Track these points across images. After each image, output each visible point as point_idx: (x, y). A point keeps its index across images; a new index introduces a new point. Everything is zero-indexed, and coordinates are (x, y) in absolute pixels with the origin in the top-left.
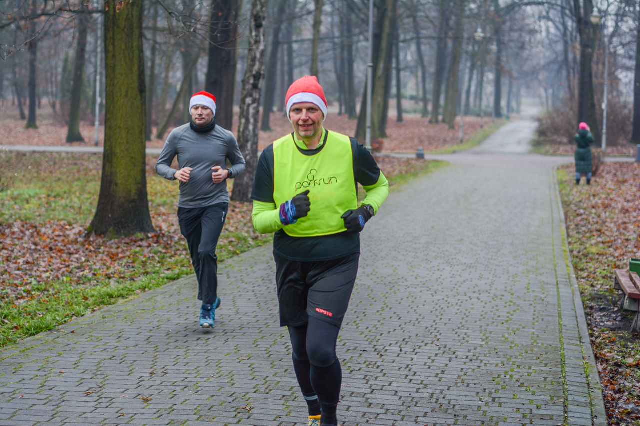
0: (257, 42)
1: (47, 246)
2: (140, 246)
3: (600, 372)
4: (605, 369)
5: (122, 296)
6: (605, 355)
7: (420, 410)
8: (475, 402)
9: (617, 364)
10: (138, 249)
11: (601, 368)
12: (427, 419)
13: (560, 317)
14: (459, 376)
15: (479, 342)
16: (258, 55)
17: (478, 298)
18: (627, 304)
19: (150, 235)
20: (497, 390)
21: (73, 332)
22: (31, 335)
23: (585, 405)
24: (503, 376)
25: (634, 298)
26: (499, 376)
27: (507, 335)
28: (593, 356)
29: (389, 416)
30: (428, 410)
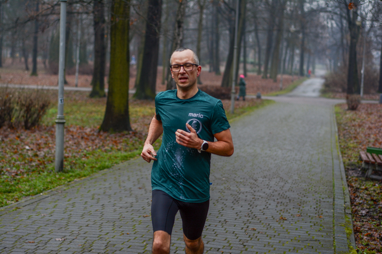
0: (179, 35)
1: (79, 137)
2: (127, 138)
3: (349, 191)
4: (352, 190)
5: (131, 157)
6: (352, 185)
7: (275, 198)
8: (297, 196)
9: (357, 188)
10: (126, 139)
11: (350, 189)
12: (278, 201)
13: (333, 170)
14: (290, 189)
15: (297, 178)
16: (179, 42)
17: (296, 163)
18: (363, 165)
19: (131, 132)
20: (306, 193)
21: (119, 169)
22: (101, 170)
23: (342, 199)
24: (308, 189)
25: (367, 163)
26: (306, 189)
27: (309, 176)
28: (347, 185)
29: (263, 199)
30: (279, 198)
